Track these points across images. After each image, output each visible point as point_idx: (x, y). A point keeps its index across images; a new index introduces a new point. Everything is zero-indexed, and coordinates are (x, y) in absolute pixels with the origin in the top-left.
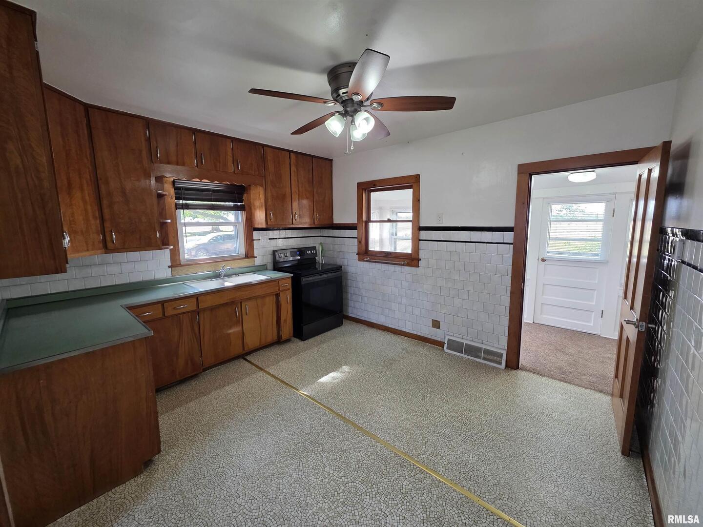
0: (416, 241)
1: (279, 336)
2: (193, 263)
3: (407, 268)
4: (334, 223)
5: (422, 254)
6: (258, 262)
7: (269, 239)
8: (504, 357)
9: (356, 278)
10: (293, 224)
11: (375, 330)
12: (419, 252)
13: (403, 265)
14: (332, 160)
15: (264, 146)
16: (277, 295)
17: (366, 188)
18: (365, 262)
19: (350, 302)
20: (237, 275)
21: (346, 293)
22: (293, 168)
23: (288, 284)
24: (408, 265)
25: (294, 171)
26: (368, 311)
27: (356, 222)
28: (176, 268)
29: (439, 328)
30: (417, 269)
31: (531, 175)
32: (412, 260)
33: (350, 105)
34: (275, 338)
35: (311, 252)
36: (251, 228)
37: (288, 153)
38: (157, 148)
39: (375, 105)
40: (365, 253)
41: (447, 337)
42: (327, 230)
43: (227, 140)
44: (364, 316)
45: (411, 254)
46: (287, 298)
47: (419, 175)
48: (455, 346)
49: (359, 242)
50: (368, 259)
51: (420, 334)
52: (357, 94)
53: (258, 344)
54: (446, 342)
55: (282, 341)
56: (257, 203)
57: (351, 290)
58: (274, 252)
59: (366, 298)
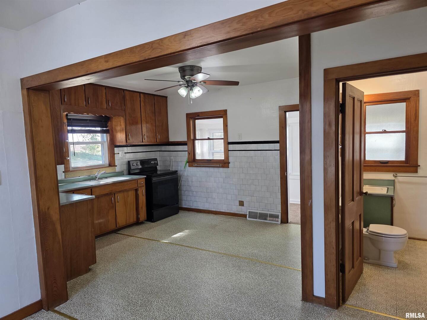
0: (227, 151)
1: (138, 218)
2: (77, 170)
3: (221, 169)
4: (170, 140)
5: (231, 160)
6: (118, 169)
7: (125, 153)
8: (280, 217)
9: (188, 179)
10: (143, 142)
11: (202, 214)
12: (229, 158)
13: (219, 167)
14: (167, 97)
15: (124, 90)
16: (136, 190)
17: (192, 117)
18: (193, 168)
19: (183, 197)
20: (106, 178)
21: (181, 190)
22: (142, 104)
23: (143, 182)
24: (223, 167)
25: (143, 106)
26: (197, 201)
27: (187, 140)
28: (68, 173)
29: (243, 205)
30: (228, 169)
31: (285, 112)
32: (224, 164)
33: (190, 83)
34: (135, 220)
35: (154, 162)
36: (113, 145)
37: (139, 94)
38: (65, 95)
39: (202, 83)
40: (193, 161)
41: (248, 210)
42: (164, 146)
43: (103, 88)
44: (194, 206)
45: (223, 160)
46: (142, 192)
47: (226, 110)
48: (253, 215)
49: (189, 154)
50: (196, 165)
51: (232, 212)
52: (194, 80)
53: (125, 224)
54: (248, 214)
55: (140, 222)
56: (118, 128)
57: (184, 188)
58: (129, 162)
59: (195, 193)
